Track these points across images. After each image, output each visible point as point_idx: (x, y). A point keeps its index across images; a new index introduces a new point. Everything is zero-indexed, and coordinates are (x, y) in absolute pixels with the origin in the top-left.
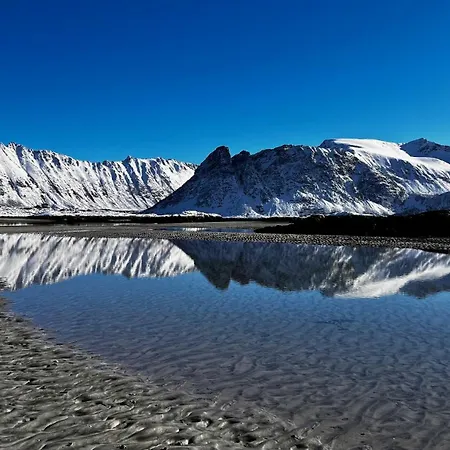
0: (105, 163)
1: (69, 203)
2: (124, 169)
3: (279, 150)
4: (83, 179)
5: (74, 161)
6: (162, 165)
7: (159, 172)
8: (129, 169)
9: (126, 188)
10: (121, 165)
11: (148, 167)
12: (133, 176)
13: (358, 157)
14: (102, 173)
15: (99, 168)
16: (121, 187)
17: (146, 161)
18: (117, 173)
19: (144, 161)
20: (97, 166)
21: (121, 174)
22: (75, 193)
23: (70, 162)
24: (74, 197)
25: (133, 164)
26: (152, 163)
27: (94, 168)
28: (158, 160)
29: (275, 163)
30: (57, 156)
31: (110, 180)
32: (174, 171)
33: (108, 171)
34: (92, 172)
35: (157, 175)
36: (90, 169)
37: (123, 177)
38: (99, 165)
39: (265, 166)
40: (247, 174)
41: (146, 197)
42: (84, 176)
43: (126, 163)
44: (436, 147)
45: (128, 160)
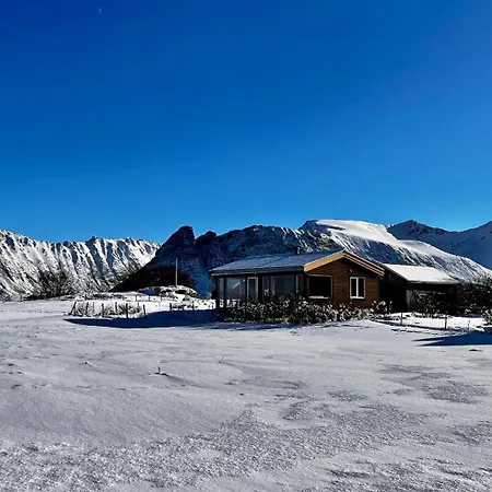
0: (66, 244)
1: (20, 287)
2: (87, 250)
3: (248, 231)
4: (39, 262)
5: (31, 242)
6: (131, 246)
7: (127, 253)
8: (93, 250)
9: (88, 271)
10: (85, 247)
11: (114, 248)
12: (97, 257)
13: (335, 239)
14: (61, 255)
15: (59, 250)
16: (82, 270)
17: (114, 242)
18: (78, 254)
19: (111, 241)
20: (56, 247)
21: (83, 256)
22: (28, 277)
23: (26, 242)
24: (26, 281)
25: (98, 245)
26: (120, 243)
27: (53, 250)
28: (127, 240)
29: (243, 245)
30: (12, 236)
31: (71, 262)
32: (145, 252)
33: (68, 252)
34: (50, 254)
35: (124, 257)
36: (48, 250)
37: (85, 259)
38: (58, 245)
39: (232, 248)
40: (212, 256)
41: (110, 281)
42: (40, 258)
43: (90, 244)
44: (426, 229)
45: (93, 240)
